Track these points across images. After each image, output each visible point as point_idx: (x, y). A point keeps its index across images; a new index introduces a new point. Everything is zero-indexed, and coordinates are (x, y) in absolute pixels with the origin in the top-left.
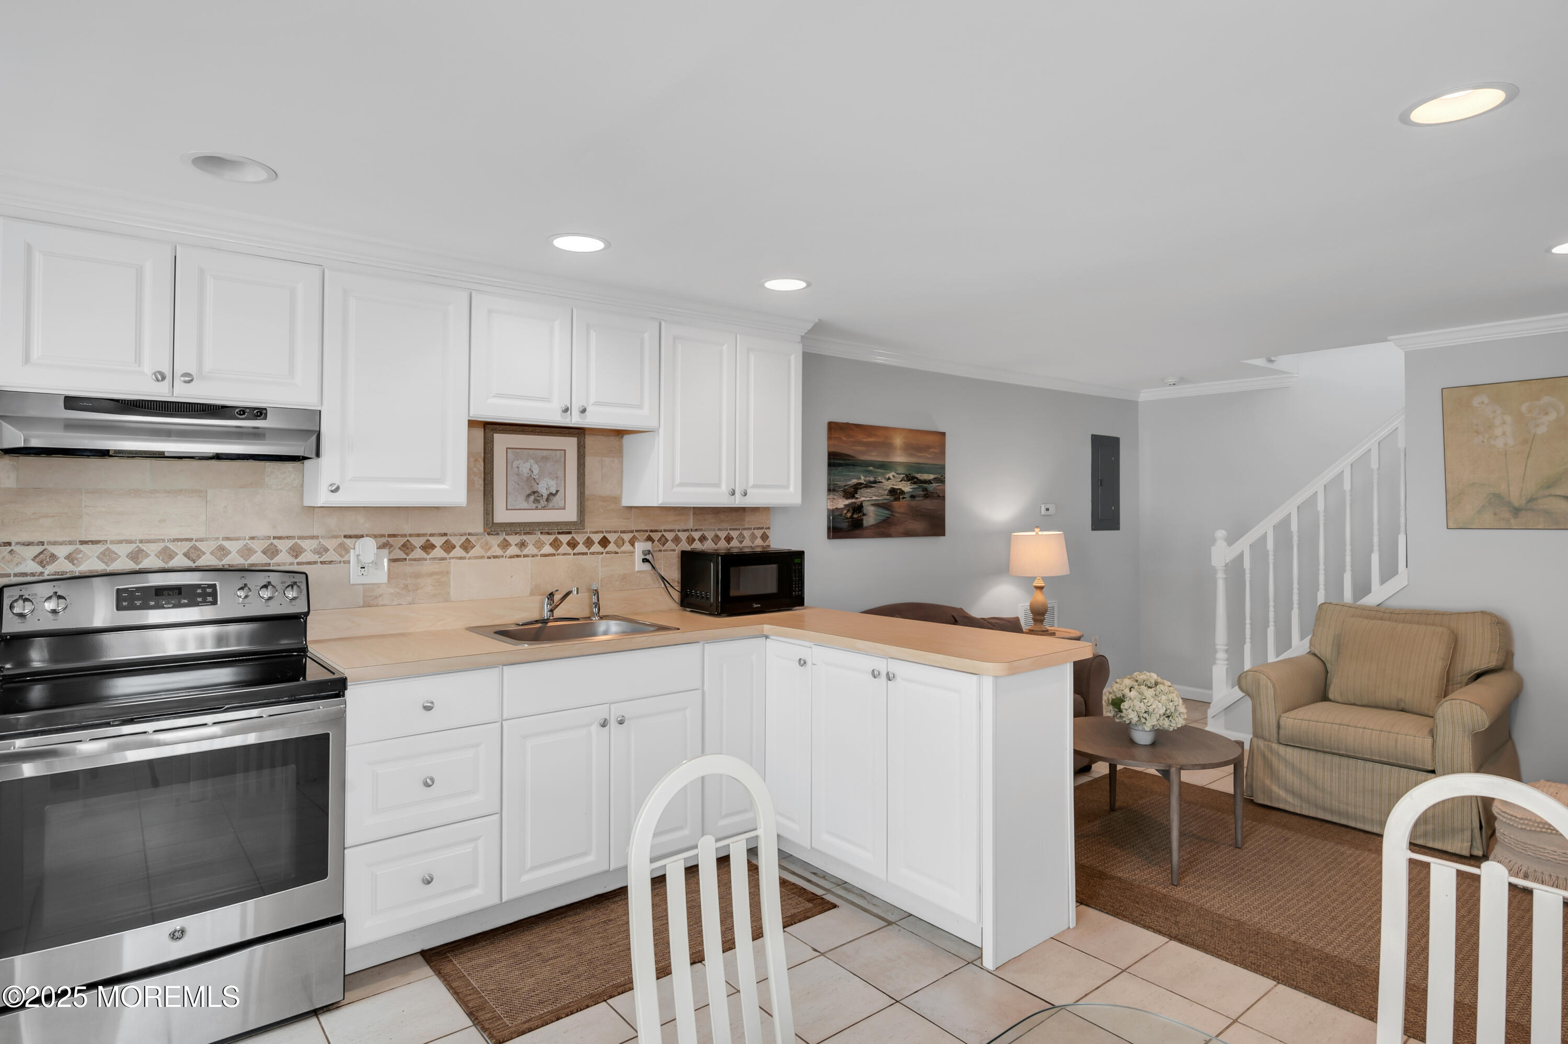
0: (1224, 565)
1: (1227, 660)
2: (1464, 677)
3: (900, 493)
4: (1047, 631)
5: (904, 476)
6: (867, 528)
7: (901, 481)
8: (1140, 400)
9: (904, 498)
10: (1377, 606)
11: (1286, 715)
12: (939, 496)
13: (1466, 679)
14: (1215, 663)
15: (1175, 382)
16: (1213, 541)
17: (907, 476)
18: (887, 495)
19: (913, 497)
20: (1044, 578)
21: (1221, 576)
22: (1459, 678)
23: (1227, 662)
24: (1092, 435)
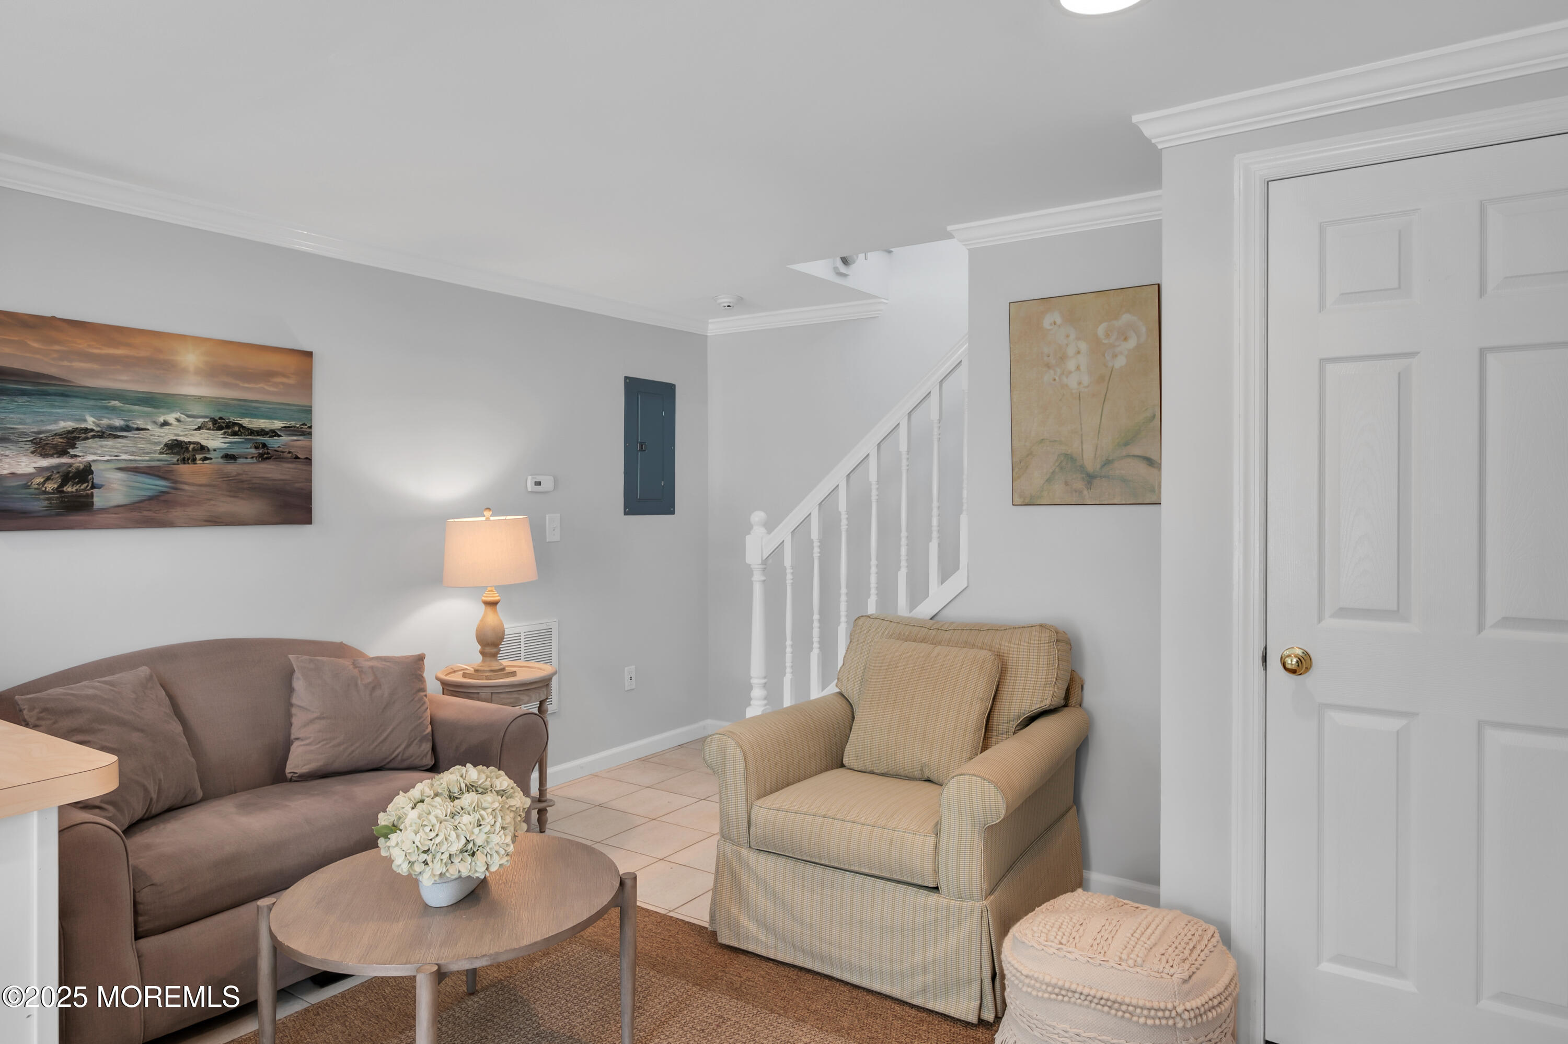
0: (760, 562)
1: (765, 698)
2: (1011, 724)
3: (194, 449)
4: (503, 669)
5: (207, 420)
6: (103, 510)
7: (199, 428)
8: (708, 334)
9: (206, 459)
10: (931, 619)
11: (759, 802)
12: (297, 457)
13: (1015, 726)
14: (749, 705)
15: (730, 303)
16: (748, 528)
17: (214, 421)
18: (161, 453)
19: (229, 457)
20: (498, 588)
21: (757, 577)
22: (1005, 726)
23: (765, 702)
24: (626, 378)
